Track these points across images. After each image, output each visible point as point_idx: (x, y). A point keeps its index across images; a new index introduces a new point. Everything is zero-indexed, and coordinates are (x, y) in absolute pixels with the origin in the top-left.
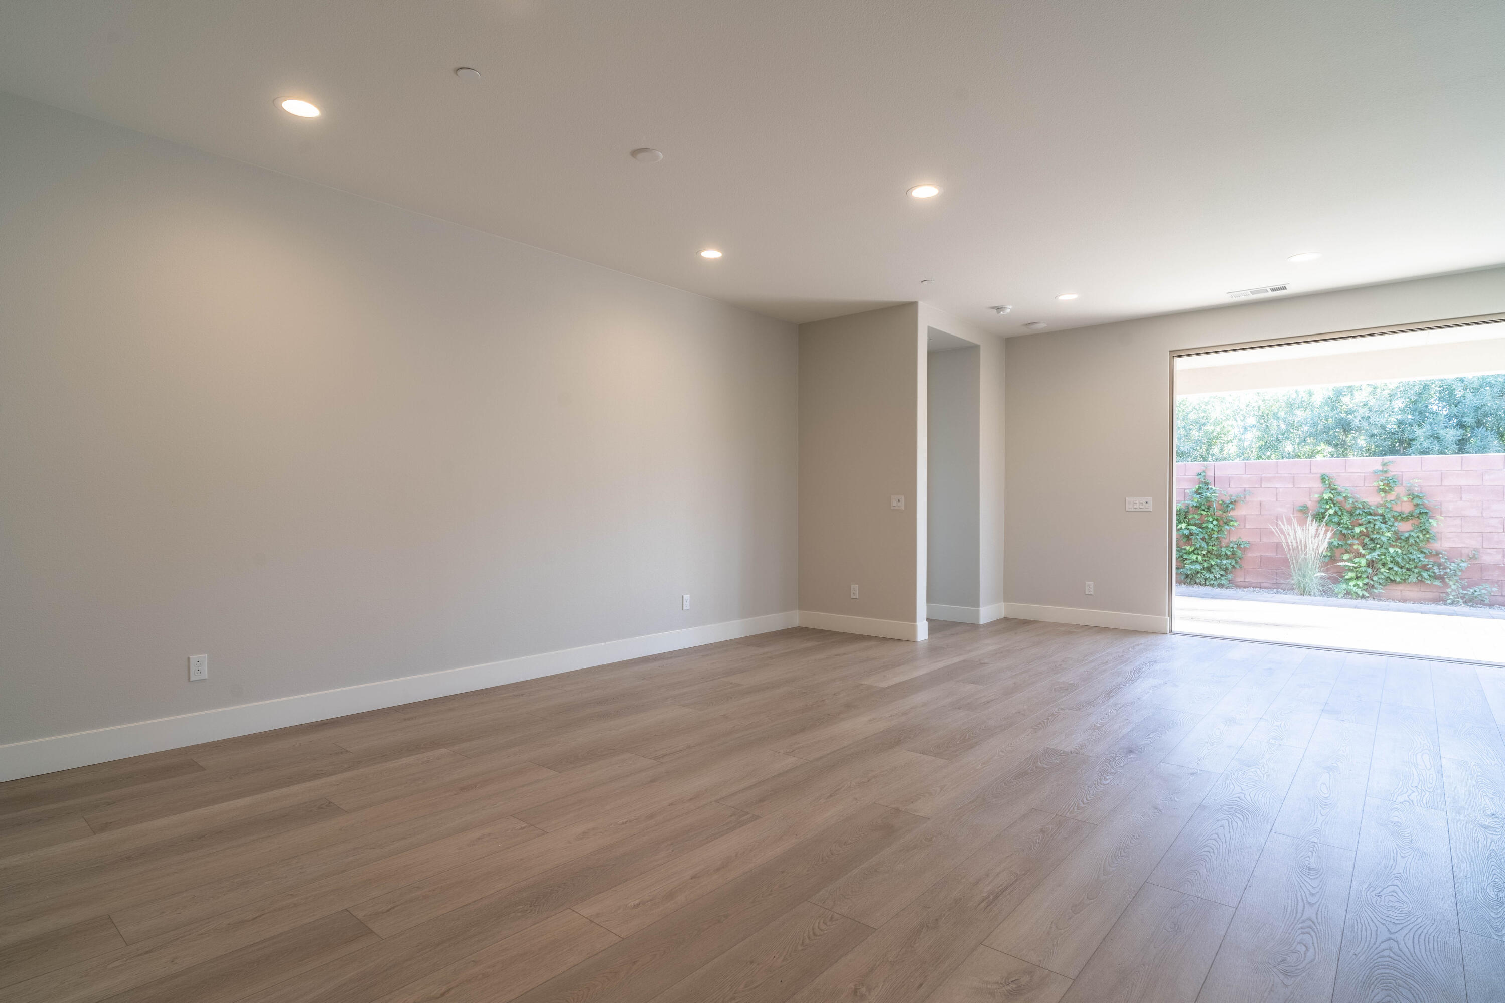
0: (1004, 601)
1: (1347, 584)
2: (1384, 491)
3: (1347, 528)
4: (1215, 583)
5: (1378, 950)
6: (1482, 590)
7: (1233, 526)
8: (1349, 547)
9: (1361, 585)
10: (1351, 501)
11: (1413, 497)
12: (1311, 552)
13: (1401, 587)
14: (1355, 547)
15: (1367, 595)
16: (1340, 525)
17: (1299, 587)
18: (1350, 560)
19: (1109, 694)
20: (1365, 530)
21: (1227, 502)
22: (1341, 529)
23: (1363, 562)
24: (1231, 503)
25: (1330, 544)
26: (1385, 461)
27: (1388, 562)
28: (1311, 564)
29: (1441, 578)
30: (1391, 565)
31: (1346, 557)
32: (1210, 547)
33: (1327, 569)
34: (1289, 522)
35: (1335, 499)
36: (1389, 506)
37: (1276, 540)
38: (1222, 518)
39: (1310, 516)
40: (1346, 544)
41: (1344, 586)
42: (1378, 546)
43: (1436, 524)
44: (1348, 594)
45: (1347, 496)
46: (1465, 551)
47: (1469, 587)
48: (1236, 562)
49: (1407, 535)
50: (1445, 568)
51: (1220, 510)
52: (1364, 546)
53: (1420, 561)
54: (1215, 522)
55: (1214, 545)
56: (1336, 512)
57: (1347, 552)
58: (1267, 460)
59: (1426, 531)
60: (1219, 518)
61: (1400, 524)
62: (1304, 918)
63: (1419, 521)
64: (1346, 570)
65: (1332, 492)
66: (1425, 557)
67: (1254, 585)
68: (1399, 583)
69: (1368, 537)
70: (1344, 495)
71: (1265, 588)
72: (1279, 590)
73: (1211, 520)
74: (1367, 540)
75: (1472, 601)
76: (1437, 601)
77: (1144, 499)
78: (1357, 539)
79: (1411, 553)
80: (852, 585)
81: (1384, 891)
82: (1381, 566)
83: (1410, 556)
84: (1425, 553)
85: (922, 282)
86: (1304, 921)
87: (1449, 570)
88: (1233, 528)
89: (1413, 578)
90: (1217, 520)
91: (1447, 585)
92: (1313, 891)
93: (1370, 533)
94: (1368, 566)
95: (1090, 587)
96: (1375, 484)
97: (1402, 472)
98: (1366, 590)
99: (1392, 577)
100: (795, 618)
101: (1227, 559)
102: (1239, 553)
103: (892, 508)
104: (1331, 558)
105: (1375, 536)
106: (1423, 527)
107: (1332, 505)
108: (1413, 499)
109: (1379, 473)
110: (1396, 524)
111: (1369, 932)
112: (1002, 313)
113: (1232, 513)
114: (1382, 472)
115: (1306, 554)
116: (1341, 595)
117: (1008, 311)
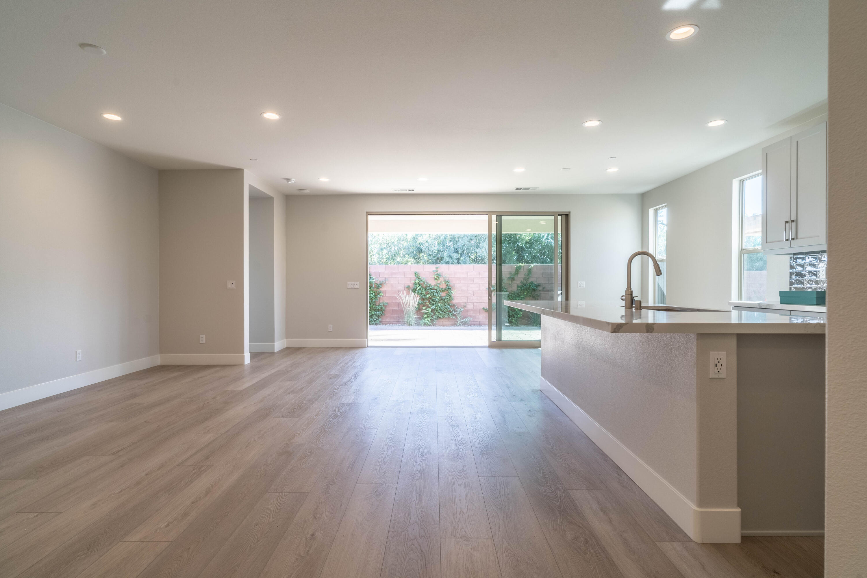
0: (286, 339)
1: (425, 320)
2: (436, 279)
3: (424, 295)
4: (374, 323)
5: (481, 444)
6: (468, 319)
7: (381, 295)
8: (425, 304)
9: (429, 320)
10: (425, 283)
11: (446, 282)
12: (412, 306)
13: (442, 320)
14: (427, 304)
15: (431, 324)
16: (421, 294)
17: (408, 323)
18: (425, 309)
19: (356, 376)
20: (430, 296)
21: (379, 284)
22: (422, 296)
23: (430, 310)
24: (380, 284)
25: (418, 302)
26: (437, 266)
27: (438, 310)
28: (412, 312)
29: (455, 315)
30: (439, 311)
31: (424, 308)
32: (372, 306)
33: (417, 314)
34: (403, 294)
35: (420, 283)
36: (438, 286)
37: (398, 302)
38: (376, 292)
39: (411, 290)
40: (424, 302)
41: (424, 321)
42: (435, 303)
43: (454, 293)
44: (425, 324)
45: (424, 281)
46: (462, 304)
47: (464, 318)
48: (383, 313)
49: (444, 298)
50: (456, 312)
51: (376, 288)
52: (430, 303)
53: (449, 309)
54: (374, 294)
55: (373, 305)
56: (420, 288)
57: (424, 306)
58: (390, 265)
59: (450, 296)
60: (375, 292)
61: (442, 293)
62: (458, 441)
63: (448, 292)
64: (424, 314)
65: (419, 280)
66: (450, 307)
67: (390, 323)
68: (442, 318)
69: (431, 299)
70: (423, 281)
71: (394, 324)
72: (400, 325)
73: (372, 293)
74: (431, 300)
75: (465, 324)
76: (454, 325)
77: (356, 283)
78: (428, 300)
79: (446, 305)
80: (200, 335)
81: (476, 427)
82: (436, 312)
83: (445, 306)
84: (450, 305)
85: (251, 159)
86: (459, 442)
87: (457, 312)
88: (381, 297)
89: (446, 316)
90: (374, 293)
91: (457, 318)
92: (458, 432)
93: (432, 297)
94: (431, 312)
95: (331, 327)
96: (434, 276)
97: (442, 271)
98: (431, 322)
99: (439, 316)
100: (158, 360)
101: (379, 311)
102: (384, 308)
103: (228, 288)
104: (419, 310)
105: (434, 299)
106: (449, 295)
107: (419, 285)
108: (446, 283)
109: (435, 272)
110: (441, 293)
111: (477, 440)
112: (289, 182)
113: (380, 289)
114: (436, 271)
115: (410, 307)
116: (423, 325)
117: (293, 182)
